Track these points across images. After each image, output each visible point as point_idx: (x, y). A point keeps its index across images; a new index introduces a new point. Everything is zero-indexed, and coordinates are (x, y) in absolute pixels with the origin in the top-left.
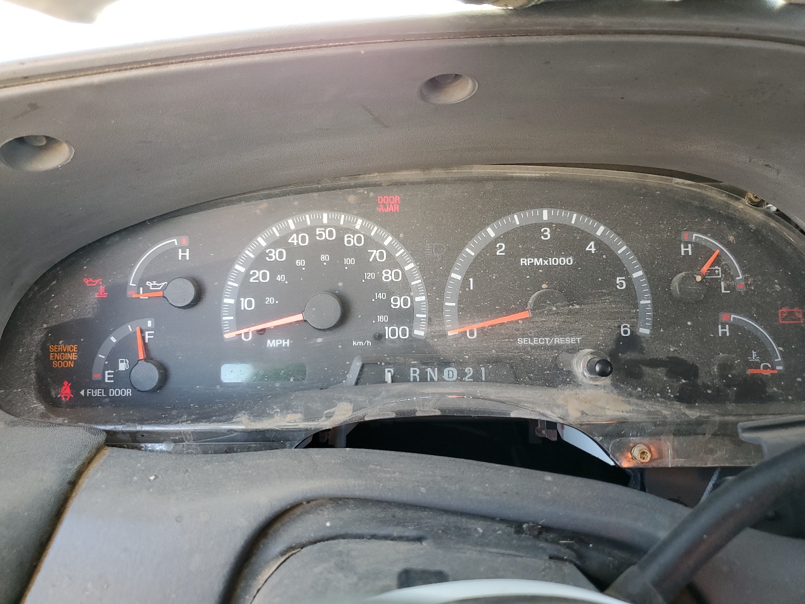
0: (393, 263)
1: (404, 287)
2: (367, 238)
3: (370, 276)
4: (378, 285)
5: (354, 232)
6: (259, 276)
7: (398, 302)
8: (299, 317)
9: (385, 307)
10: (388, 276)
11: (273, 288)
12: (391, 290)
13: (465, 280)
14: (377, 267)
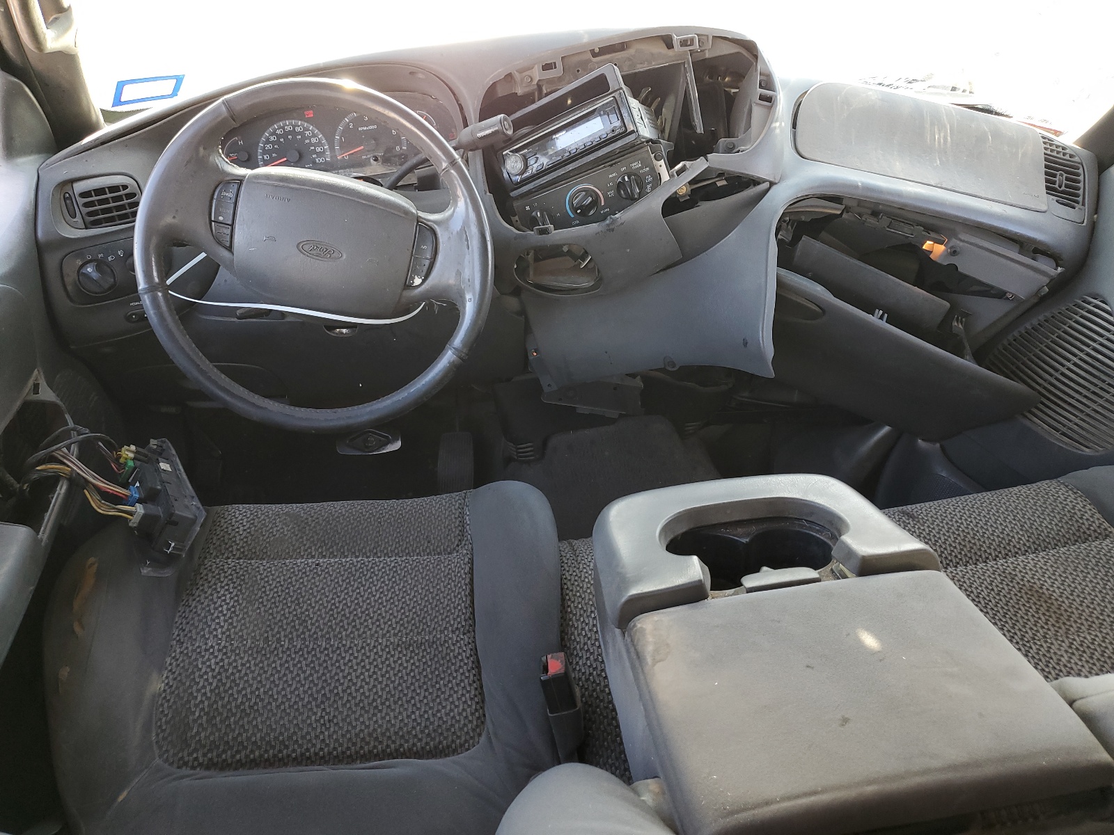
0: (314, 136)
1: (320, 144)
2: (304, 127)
3: (307, 141)
4: (311, 144)
5: (299, 126)
6: (268, 147)
7: (318, 150)
8: (285, 159)
9: (314, 152)
10: (314, 140)
11: (274, 151)
12: (315, 145)
13: (341, 138)
14: (309, 138)
